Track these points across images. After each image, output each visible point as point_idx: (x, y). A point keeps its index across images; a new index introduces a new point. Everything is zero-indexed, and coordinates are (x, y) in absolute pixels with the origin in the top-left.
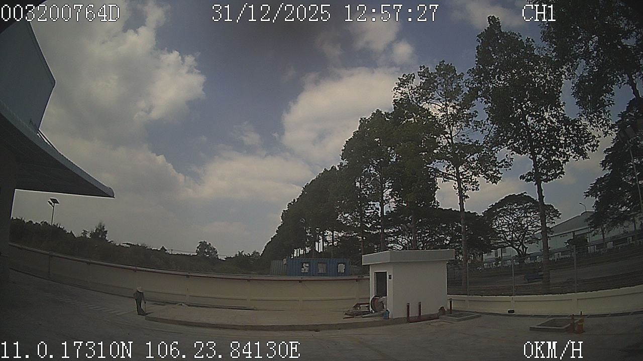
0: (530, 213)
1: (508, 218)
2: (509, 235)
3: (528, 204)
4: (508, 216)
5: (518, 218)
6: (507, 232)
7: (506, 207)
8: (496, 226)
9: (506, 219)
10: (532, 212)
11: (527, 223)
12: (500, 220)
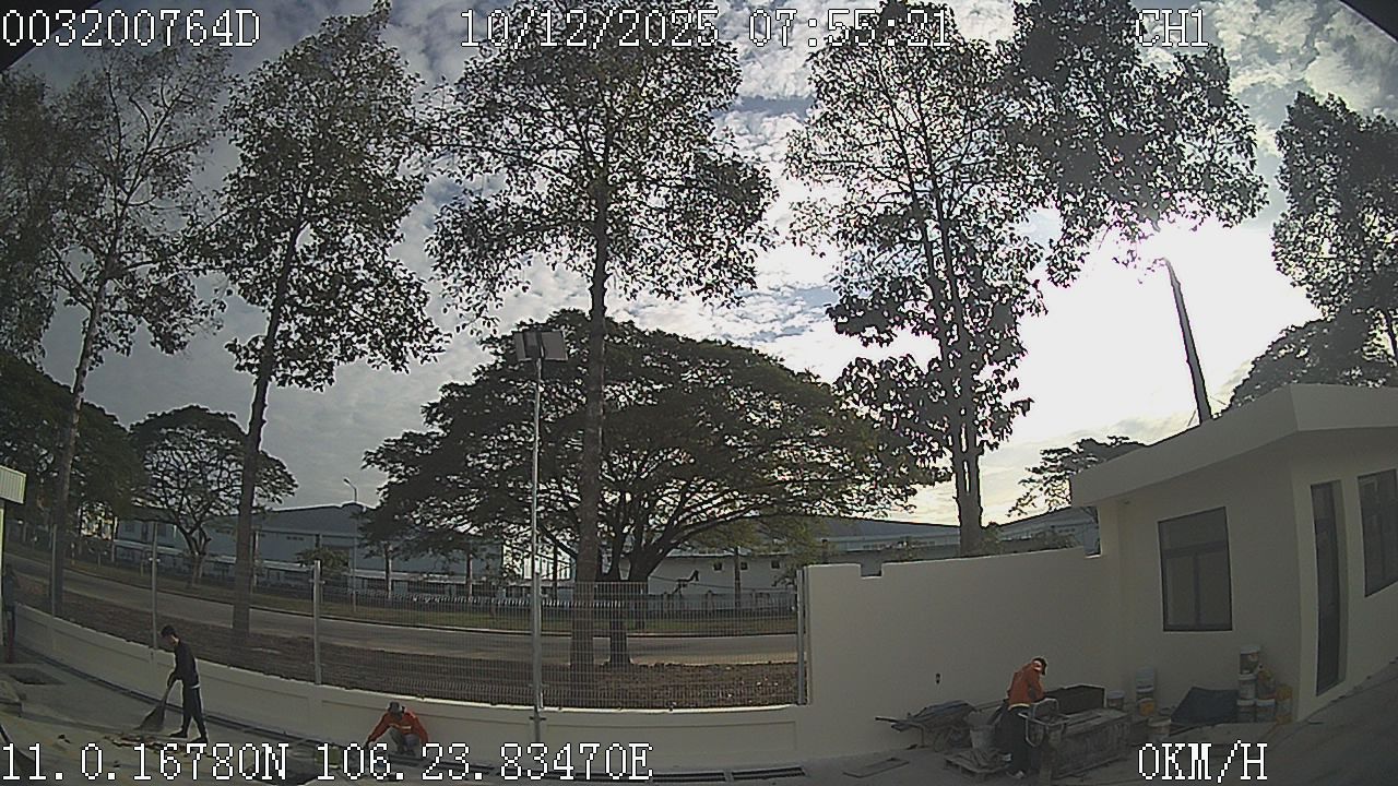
0: (229, 462)
1: (179, 455)
2: (174, 496)
3: (230, 442)
4: (181, 453)
5: (201, 465)
6: (170, 486)
7: (181, 429)
8: (149, 466)
9: (176, 457)
10: (234, 460)
11: (218, 482)
12: (163, 455)
